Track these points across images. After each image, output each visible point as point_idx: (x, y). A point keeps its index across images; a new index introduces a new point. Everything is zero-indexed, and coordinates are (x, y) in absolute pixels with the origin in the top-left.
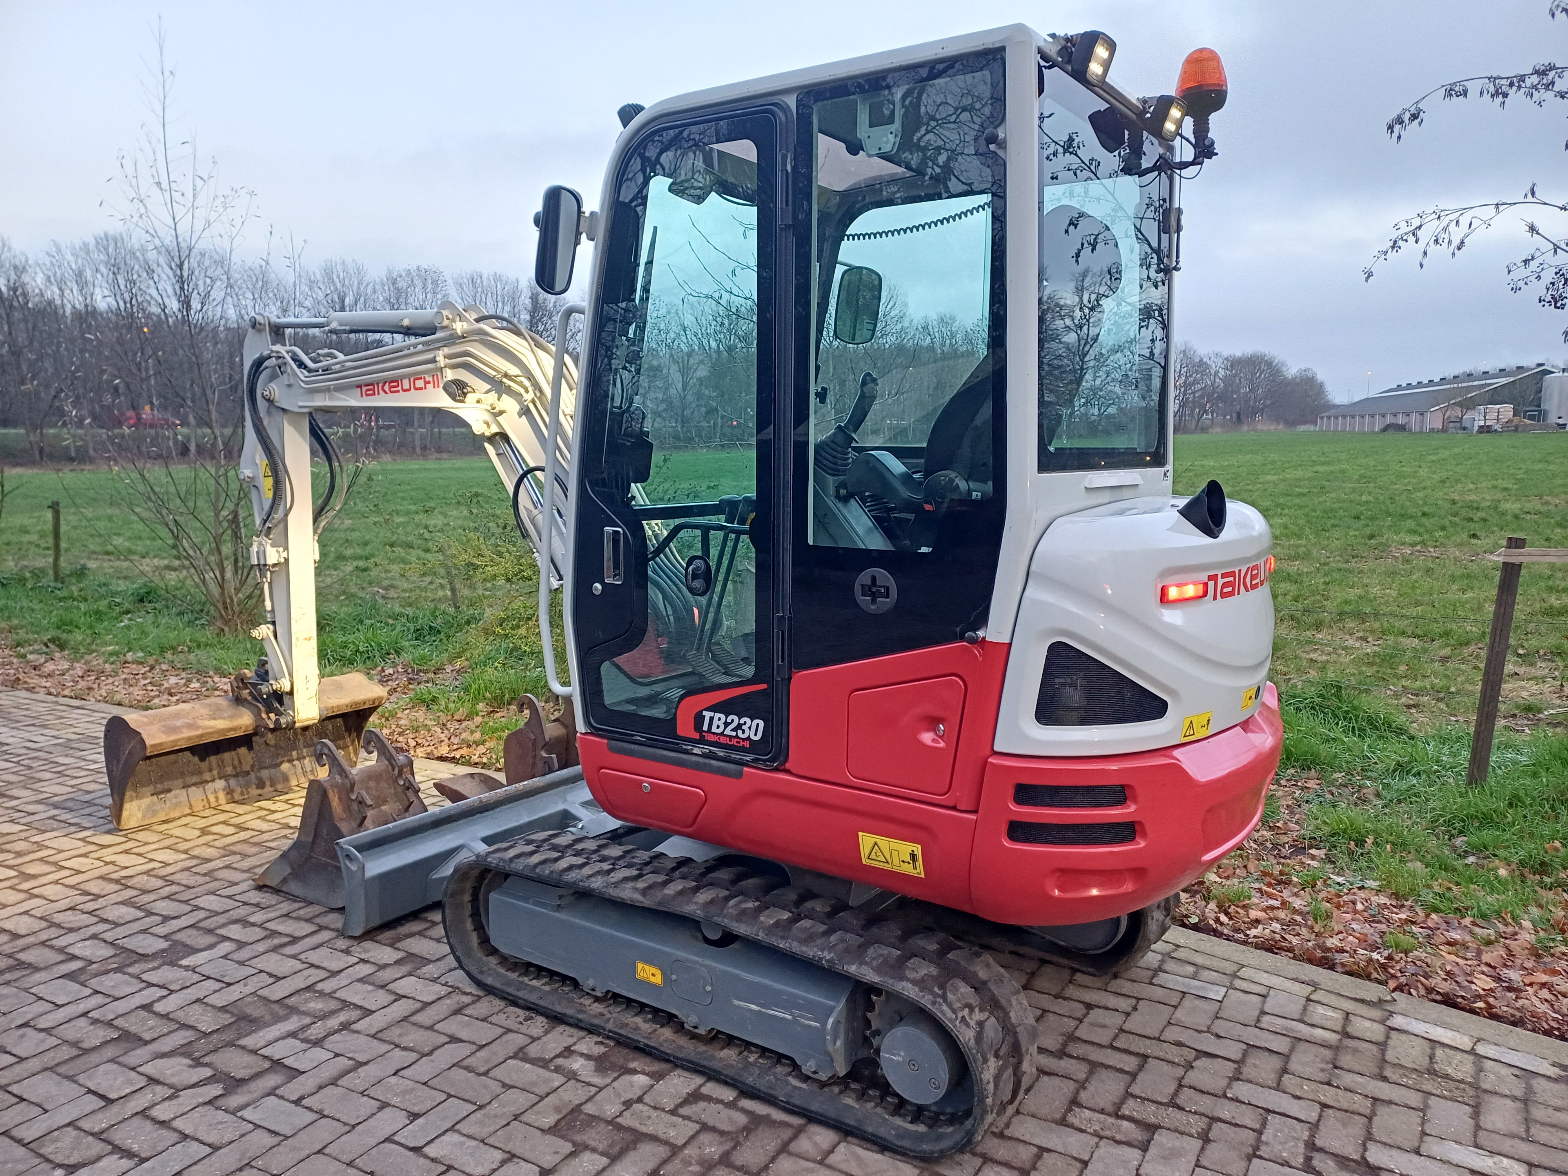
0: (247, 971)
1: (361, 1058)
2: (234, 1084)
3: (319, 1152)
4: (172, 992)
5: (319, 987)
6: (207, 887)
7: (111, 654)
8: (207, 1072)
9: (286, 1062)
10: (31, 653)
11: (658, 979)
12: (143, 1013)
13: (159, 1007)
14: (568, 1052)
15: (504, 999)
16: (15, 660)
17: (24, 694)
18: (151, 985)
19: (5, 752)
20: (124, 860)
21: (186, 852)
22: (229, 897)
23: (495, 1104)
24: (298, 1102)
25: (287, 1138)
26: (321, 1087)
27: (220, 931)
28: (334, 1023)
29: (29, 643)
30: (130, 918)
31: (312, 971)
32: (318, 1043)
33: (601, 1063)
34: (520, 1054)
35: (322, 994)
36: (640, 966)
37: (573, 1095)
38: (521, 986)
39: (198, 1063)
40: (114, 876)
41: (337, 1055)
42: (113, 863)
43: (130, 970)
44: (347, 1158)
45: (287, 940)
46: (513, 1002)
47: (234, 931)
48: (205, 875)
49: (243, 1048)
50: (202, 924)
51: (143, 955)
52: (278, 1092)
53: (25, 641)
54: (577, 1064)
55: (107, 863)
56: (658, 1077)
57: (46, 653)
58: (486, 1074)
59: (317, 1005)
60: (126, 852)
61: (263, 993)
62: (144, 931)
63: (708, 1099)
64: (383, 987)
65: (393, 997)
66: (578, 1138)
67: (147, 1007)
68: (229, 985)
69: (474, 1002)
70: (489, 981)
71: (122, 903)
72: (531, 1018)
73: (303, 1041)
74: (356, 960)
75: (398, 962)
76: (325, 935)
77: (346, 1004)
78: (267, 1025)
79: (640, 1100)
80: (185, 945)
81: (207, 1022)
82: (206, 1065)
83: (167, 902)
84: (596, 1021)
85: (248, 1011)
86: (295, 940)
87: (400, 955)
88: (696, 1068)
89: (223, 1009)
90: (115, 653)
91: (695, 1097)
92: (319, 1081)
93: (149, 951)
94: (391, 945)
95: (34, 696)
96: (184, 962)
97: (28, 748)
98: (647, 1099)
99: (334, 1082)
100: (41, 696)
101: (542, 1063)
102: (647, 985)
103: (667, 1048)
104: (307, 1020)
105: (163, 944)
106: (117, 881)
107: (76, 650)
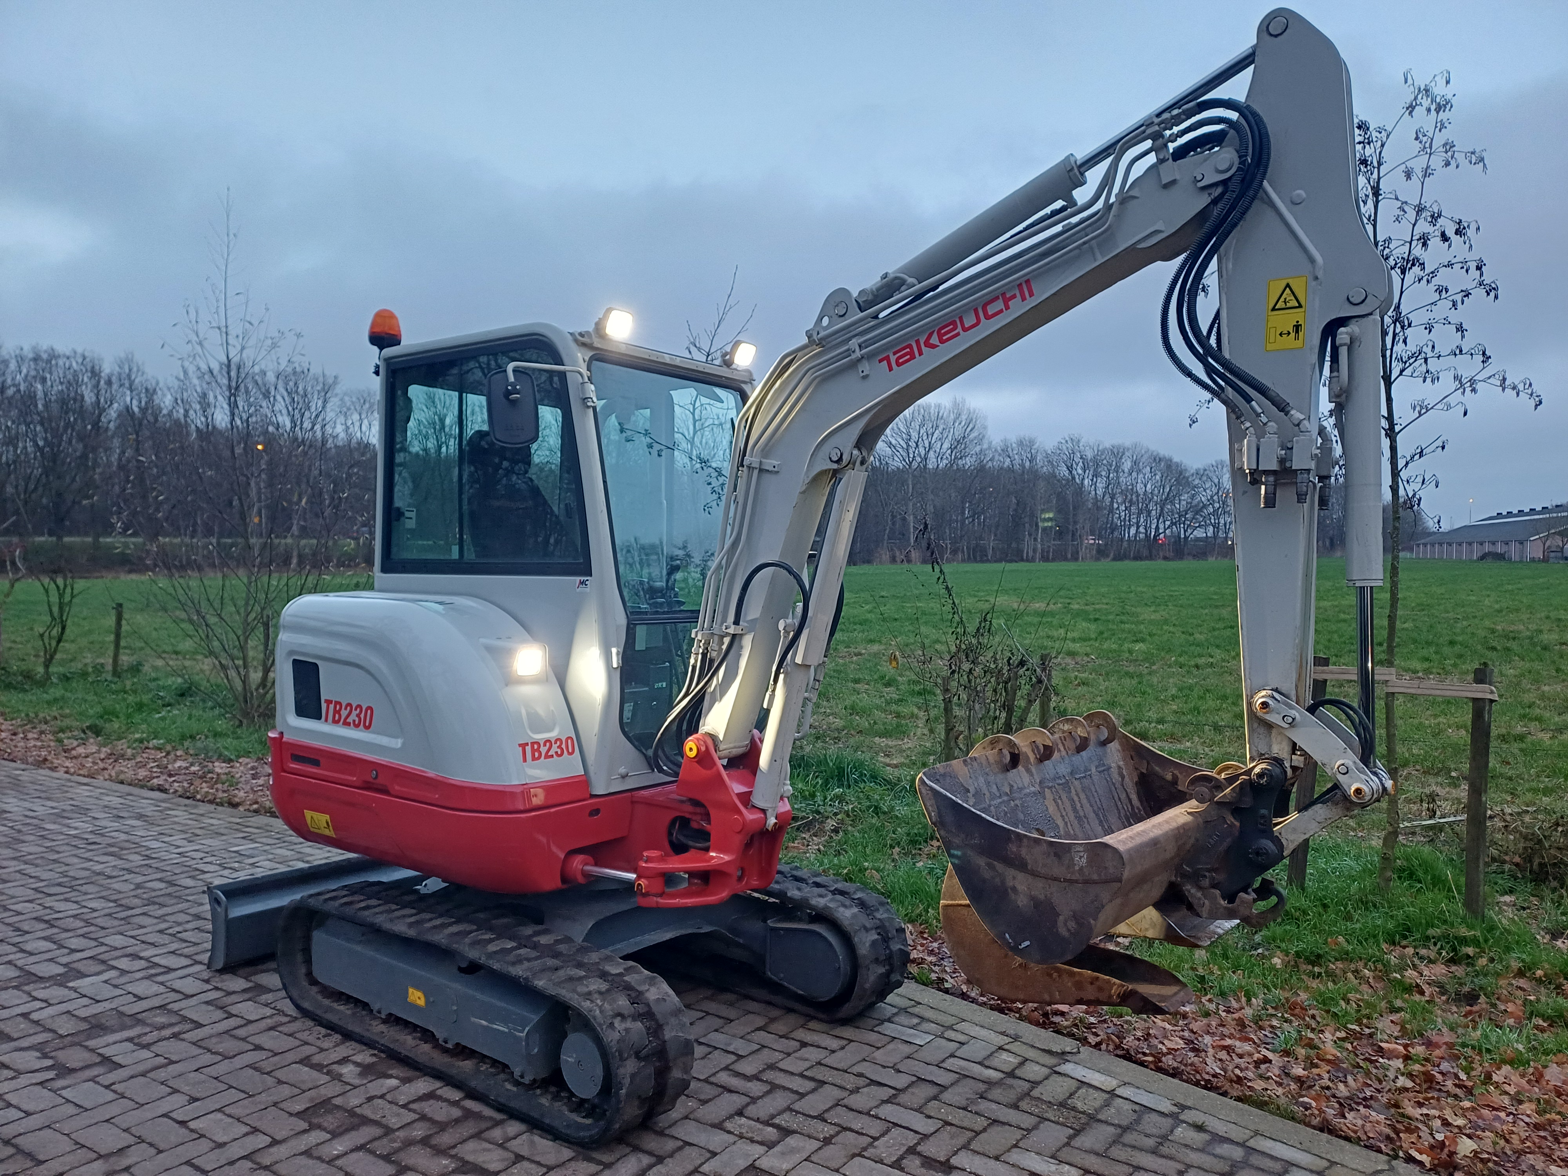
0: (118, 992)
1: (174, 1058)
2: (63, 1071)
3: (107, 1121)
4: (50, 1005)
5: (169, 1007)
6: (118, 929)
7: (136, 740)
8: (49, 1062)
9: (114, 1059)
10: (69, 738)
11: (421, 1002)
12: (21, 1019)
13: (35, 1016)
14: (344, 1061)
15: (314, 1020)
16: (52, 744)
17: (46, 772)
18: (36, 999)
19: (5, 819)
20: (62, 906)
21: (115, 901)
22: (132, 937)
23: (263, 1095)
24: (107, 1087)
25: (87, 1110)
26: (132, 1077)
27: (111, 963)
28: (167, 1032)
29: (70, 729)
30: (44, 949)
31: (173, 994)
32: (147, 1046)
33: (366, 1070)
34: (305, 1061)
35: (170, 1011)
36: (411, 990)
37: (331, 1090)
38: (329, 1009)
39: (45, 1056)
40: (46, 918)
41: (157, 1055)
42: (50, 908)
43: (26, 988)
44: (125, 1126)
45: (163, 970)
46: (319, 1021)
47: (124, 964)
48: (122, 919)
49: (86, 1047)
50: (99, 957)
51: (40, 978)
52: (97, 1079)
53: (67, 728)
54: (348, 1071)
55: (45, 908)
56: (405, 1081)
57: (82, 739)
58: (268, 1073)
59: (161, 1019)
60: (66, 900)
61: (121, 1009)
62: (51, 960)
63: (440, 1098)
64: (222, 1008)
65: (226, 1015)
66: (315, 1121)
67: (25, 1015)
68: (98, 1001)
69: (289, 1022)
70: (306, 1005)
71: (44, 938)
72: (330, 1035)
73: (135, 1044)
74: (211, 987)
75: (245, 991)
76: (198, 968)
77: (185, 1019)
78: (114, 1031)
79: (382, 1097)
80: (79, 972)
81: (66, 1027)
82: (51, 1058)
83: (81, 939)
84: (376, 1038)
85: (103, 1021)
86: (170, 970)
87: (250, 985)
88: (438, 1075)
89: (84, 1019)
90: (141, 741)
91: (431, 1096)
92: (132, 1073)
93: (47, 975)
94: (246, 978)
95: (54, 774)
96: (71, 984)
97: (26, 816)
98: (388, 1097)
99: (143, 1074)
100: (61, 774)
101: (318, 1067)
102: (415, 1007)
103: (421, 1059)
104: (148, 1029)
105: (61, 970)
106: (46, 922)
107: (108, 736)
